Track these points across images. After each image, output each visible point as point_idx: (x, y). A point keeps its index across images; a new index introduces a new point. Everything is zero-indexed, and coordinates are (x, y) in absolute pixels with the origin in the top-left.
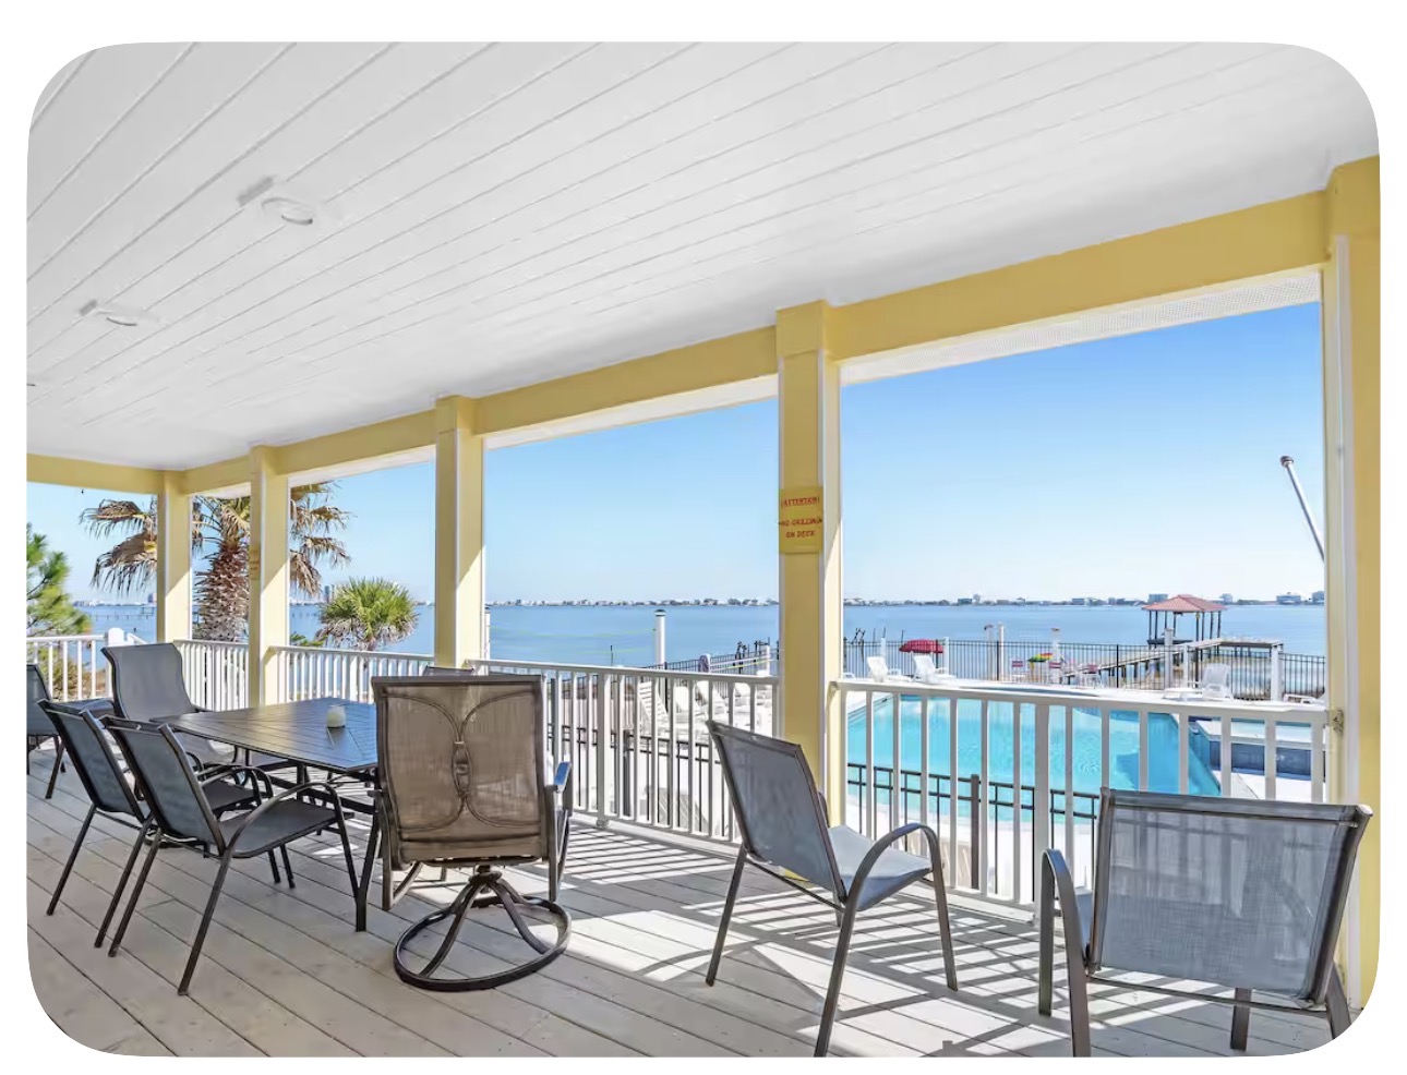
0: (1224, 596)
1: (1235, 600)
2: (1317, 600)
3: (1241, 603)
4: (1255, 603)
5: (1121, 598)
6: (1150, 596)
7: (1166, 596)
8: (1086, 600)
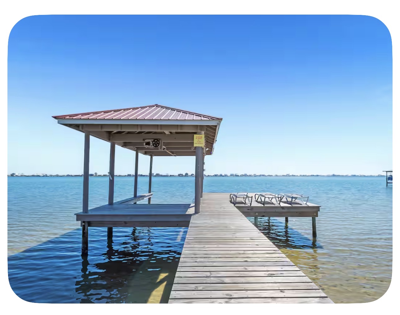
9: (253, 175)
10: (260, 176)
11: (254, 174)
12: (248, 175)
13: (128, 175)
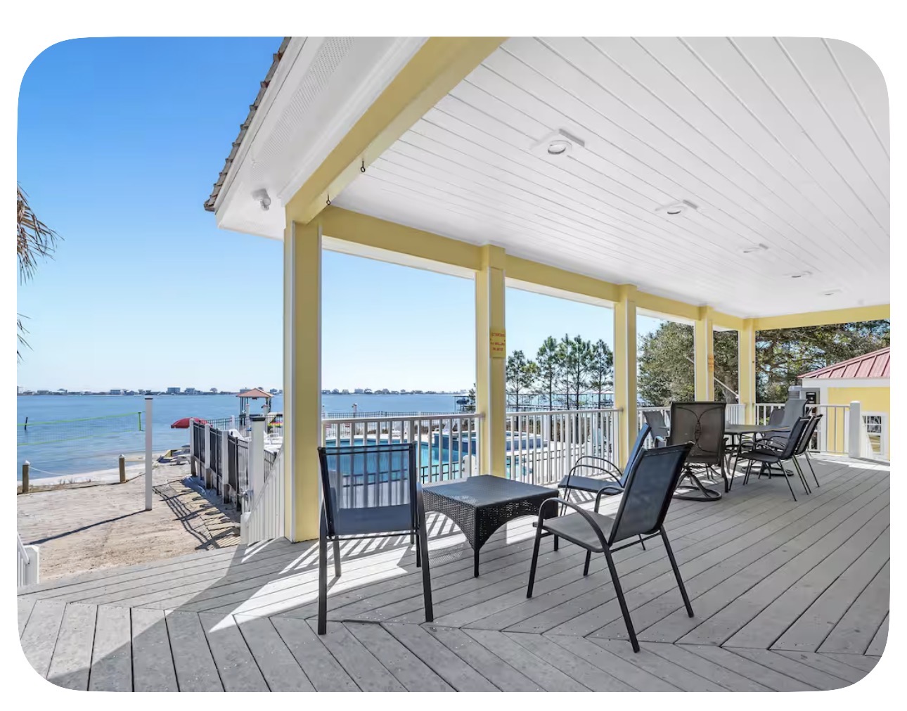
0: (212, 389)
1: (219, 392)
2: (281, 392)
3: (222, 393)
4: (230, 393)
5: (148, 389)
6: (169, 388)
7: (179, 389)
8: (122, 391)
9: (400, 392)
10: (412, 393)
11: (402, 389)
12: (390, 392)
13: (86, 392)
